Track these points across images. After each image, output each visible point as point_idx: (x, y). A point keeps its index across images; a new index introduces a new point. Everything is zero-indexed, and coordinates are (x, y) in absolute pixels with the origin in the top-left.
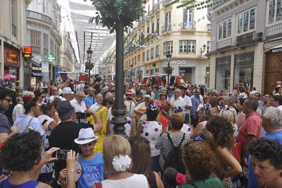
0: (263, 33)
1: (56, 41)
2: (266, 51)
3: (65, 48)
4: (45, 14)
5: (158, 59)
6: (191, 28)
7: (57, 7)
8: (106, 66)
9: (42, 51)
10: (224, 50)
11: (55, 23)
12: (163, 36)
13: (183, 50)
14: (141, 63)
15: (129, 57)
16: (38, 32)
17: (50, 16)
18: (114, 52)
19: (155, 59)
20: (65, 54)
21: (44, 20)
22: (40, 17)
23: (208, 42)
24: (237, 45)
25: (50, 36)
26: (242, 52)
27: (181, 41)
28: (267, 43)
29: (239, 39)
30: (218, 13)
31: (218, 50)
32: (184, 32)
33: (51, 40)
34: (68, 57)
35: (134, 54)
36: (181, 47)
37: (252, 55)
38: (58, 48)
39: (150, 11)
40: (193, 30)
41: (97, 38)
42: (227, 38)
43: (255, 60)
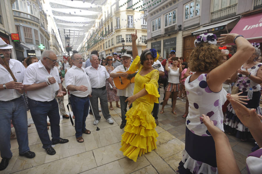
0: (182, 25)
1: (45, 36)
2: (184, 36)
3: (53, 43)
4: (33, 15)
5: (113, 47)
6: (132, 27)
7: (43, 13)
8: (82, 54)
9: (34, 42)
10: (156, 37)
11: (42, 23)
12: (116, 33)
13: (128, 40)
14: (102, 50)
15: (94, 47)
16: (29, 28)
17: (37, 17)
18: (85, 44)
19: (111, 47)
20: (54, 46)
21: (33, 19)
22: (29, 17)
23: (142, 36)
24: (165, 34)
25: (39, 32)
26: (168, 38)
27: (127, 35)
28: (185, 31)
29: (166, 30)
30: (152, 14)
31: (152, 38)
32: (128, 29)
33: (41, 35)
34: (56, 48)
35: (98, 45)
36: (127, 39)
37: (175, 39)
38: (47, 42)
39: (106, 17)
40: (134, 28)
41: (73, 36)
42: (155, 31)
43: (177, 43)
